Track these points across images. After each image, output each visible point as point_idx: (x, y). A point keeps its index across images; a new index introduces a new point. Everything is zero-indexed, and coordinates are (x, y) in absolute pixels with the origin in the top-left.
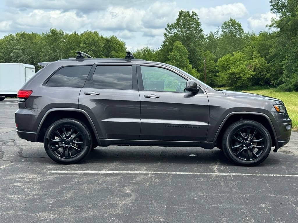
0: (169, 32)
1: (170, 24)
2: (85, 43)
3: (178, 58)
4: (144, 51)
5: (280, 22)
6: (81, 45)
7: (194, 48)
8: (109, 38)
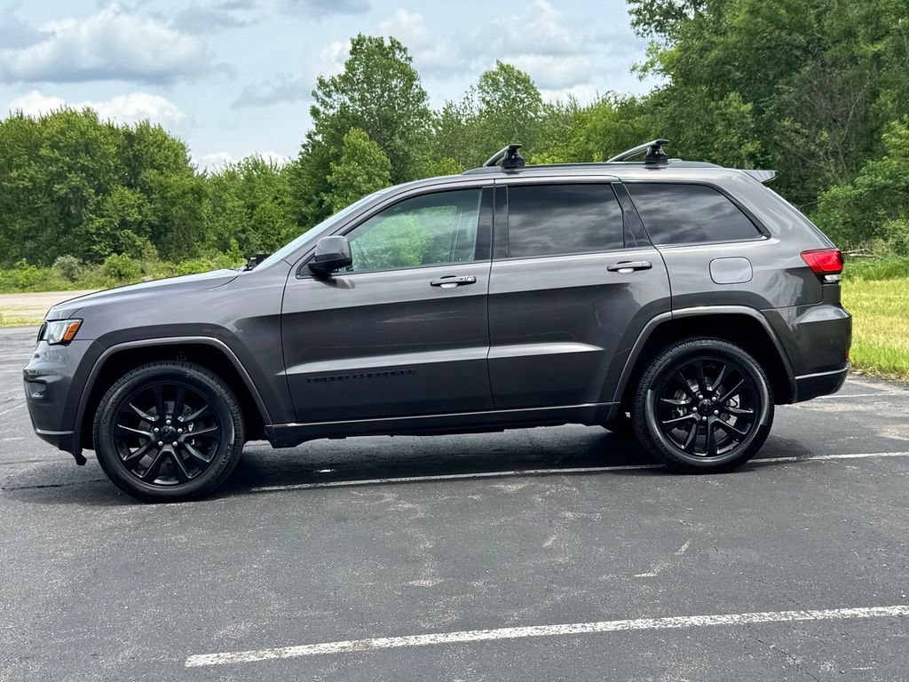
0: (324, 103)
1: (327, 79)
2: (54, 146)
3: (359, 182)
4: (247, 168)
5: (681, 56)
6: (43, 152)
7: (403, 151)
8: (133, 129)
